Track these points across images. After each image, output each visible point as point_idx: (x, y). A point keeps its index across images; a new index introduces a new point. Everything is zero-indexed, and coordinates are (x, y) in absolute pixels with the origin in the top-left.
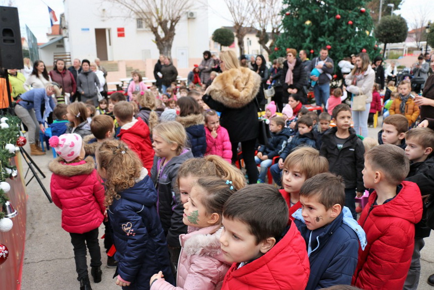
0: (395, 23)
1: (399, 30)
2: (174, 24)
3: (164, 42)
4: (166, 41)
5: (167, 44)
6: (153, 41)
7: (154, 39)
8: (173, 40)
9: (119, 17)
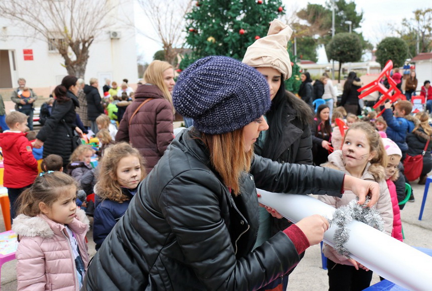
0: (347, 41)
1: (352, 48)
2: (87, 45)
3: (75, 66)
4: (77, 65)
5: (78, 68)
6: (62, 65)
7: (64, 64)
8: (86, 63)
9: (17, 36)
